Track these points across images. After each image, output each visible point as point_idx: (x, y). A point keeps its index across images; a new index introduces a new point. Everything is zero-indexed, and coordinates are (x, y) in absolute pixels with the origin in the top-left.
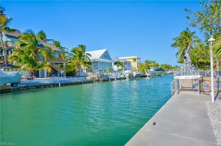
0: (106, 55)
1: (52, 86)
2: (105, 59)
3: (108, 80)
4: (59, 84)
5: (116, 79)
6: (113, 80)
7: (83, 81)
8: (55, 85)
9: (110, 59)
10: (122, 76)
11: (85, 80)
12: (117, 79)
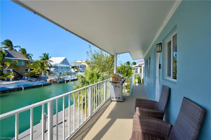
0: (65, 62)
1: (16, 90)
2: (64, 64)
3: (64, 82)
4: (23, 88)
5: (70, 80)
6: (68, 81)
7: (43, 84)
8: (19, 89)
9: (68, 64)
10: (76, 78)
11: (45, 83)
12: (72, 80)
